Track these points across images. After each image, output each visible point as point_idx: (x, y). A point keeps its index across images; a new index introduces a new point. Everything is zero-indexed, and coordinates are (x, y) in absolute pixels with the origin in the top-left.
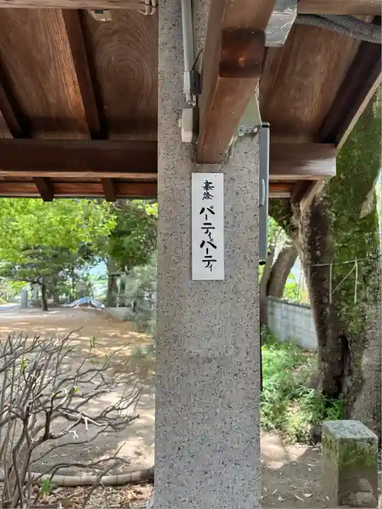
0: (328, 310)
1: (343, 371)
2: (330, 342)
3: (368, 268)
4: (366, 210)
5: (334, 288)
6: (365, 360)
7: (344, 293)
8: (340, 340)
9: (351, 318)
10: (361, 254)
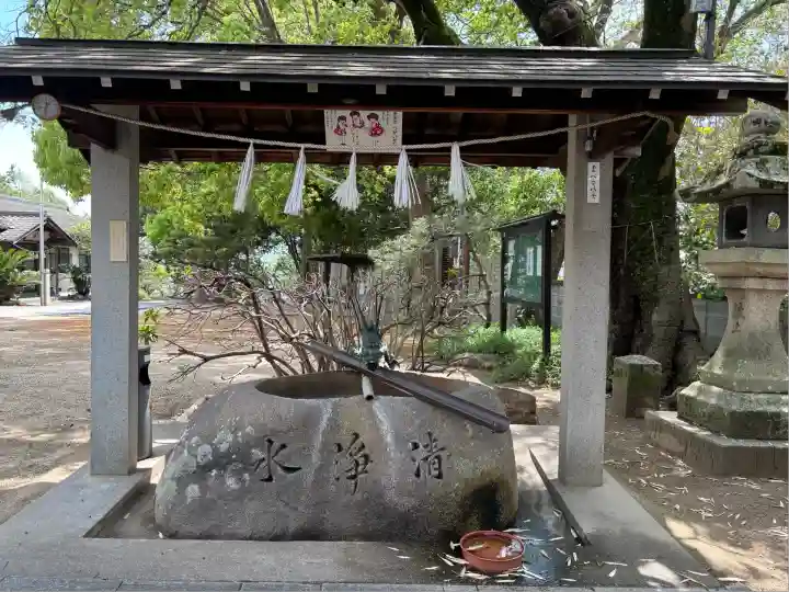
0: (622, 271)
1: (633, 331)
2: (623, 303)
3: (664, 229)
4: (664, 172)
5: (629, 249)
6: (655, 317)
7: (639, 253)
8: (632, 300)
9: (644, 279)
10: (658, 216)
